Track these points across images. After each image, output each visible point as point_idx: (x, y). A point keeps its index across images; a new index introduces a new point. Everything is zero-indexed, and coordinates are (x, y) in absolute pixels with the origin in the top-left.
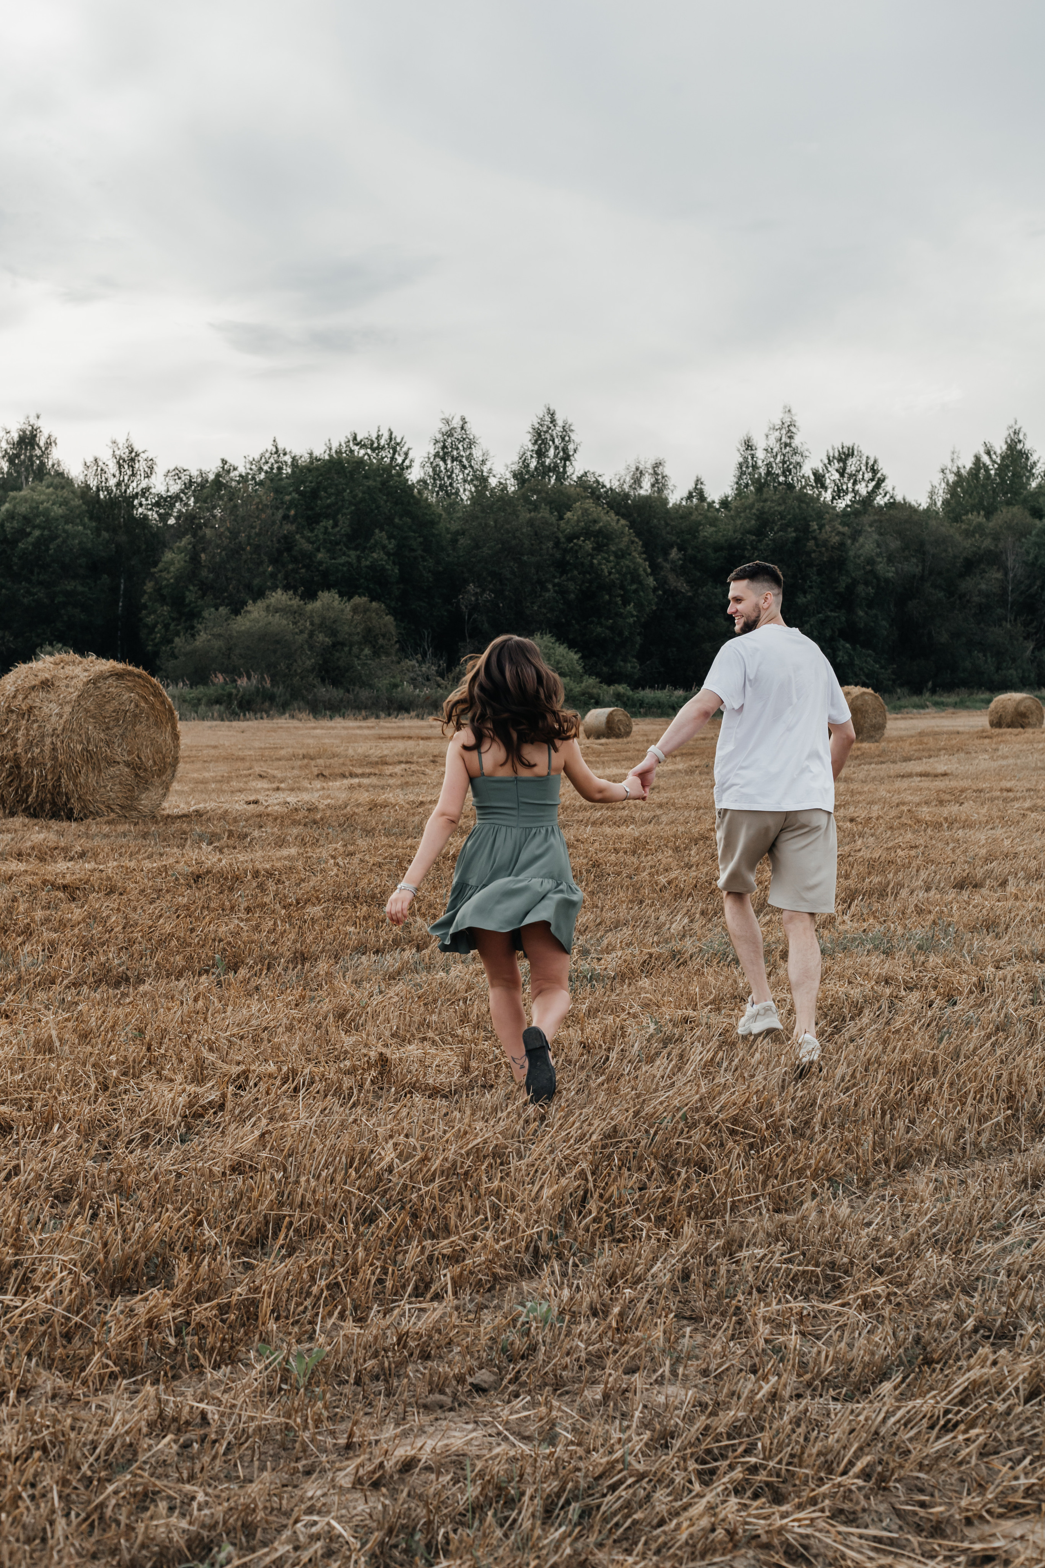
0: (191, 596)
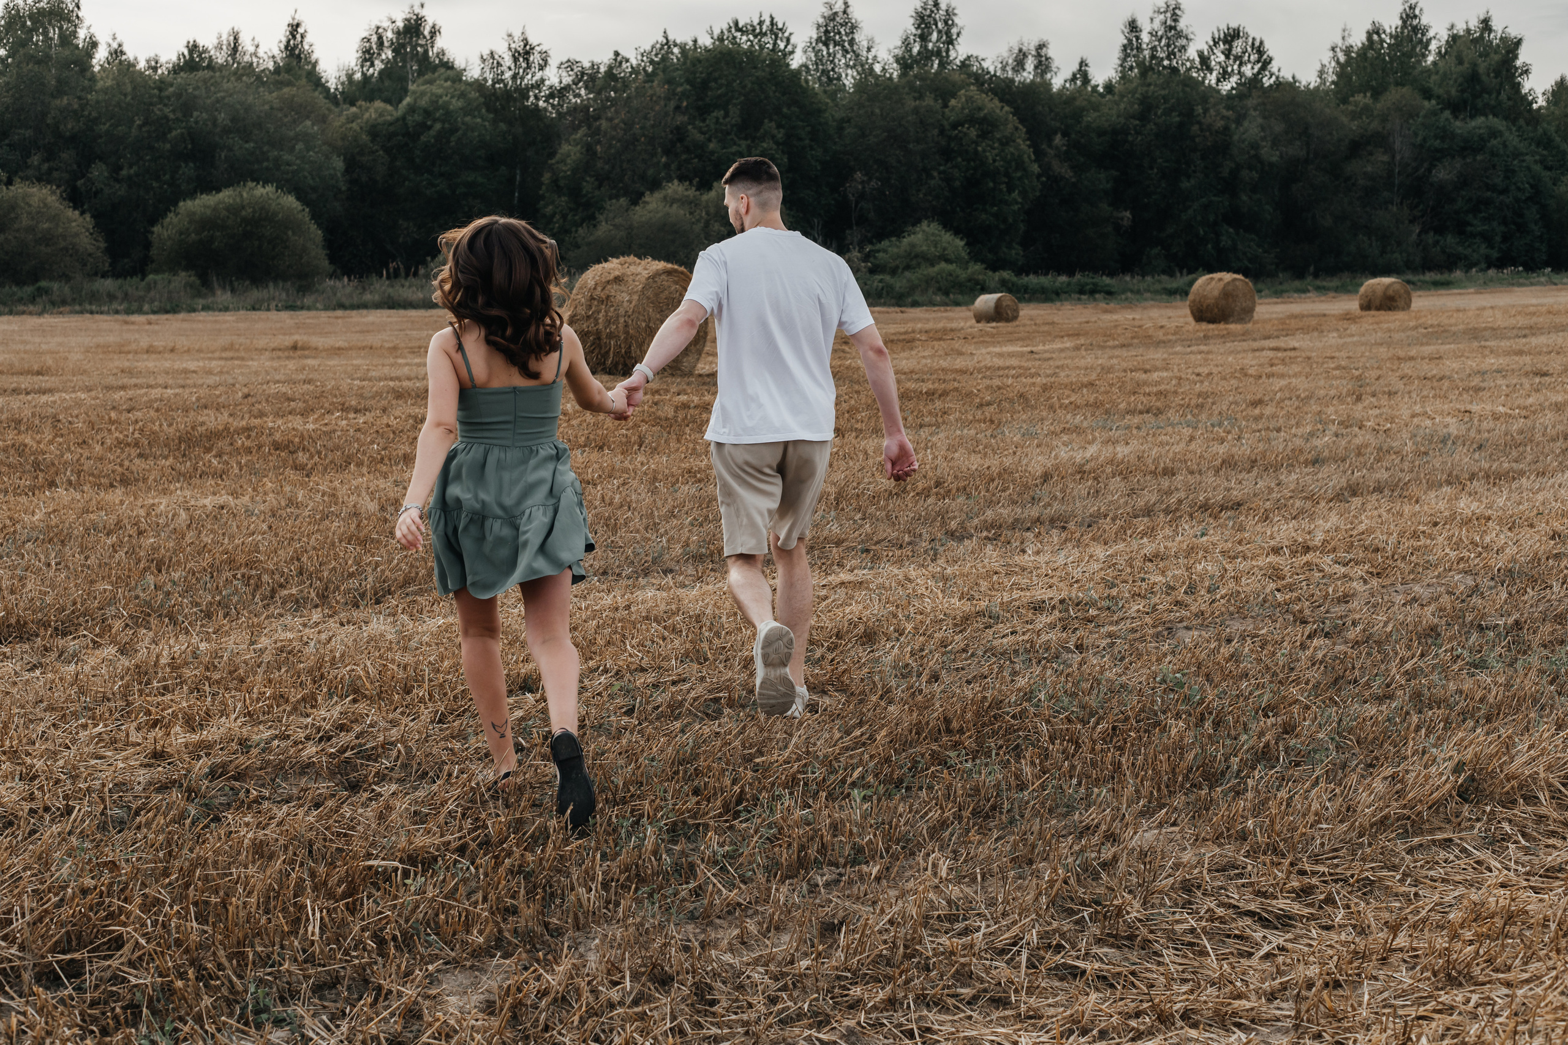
0: (588, 185)
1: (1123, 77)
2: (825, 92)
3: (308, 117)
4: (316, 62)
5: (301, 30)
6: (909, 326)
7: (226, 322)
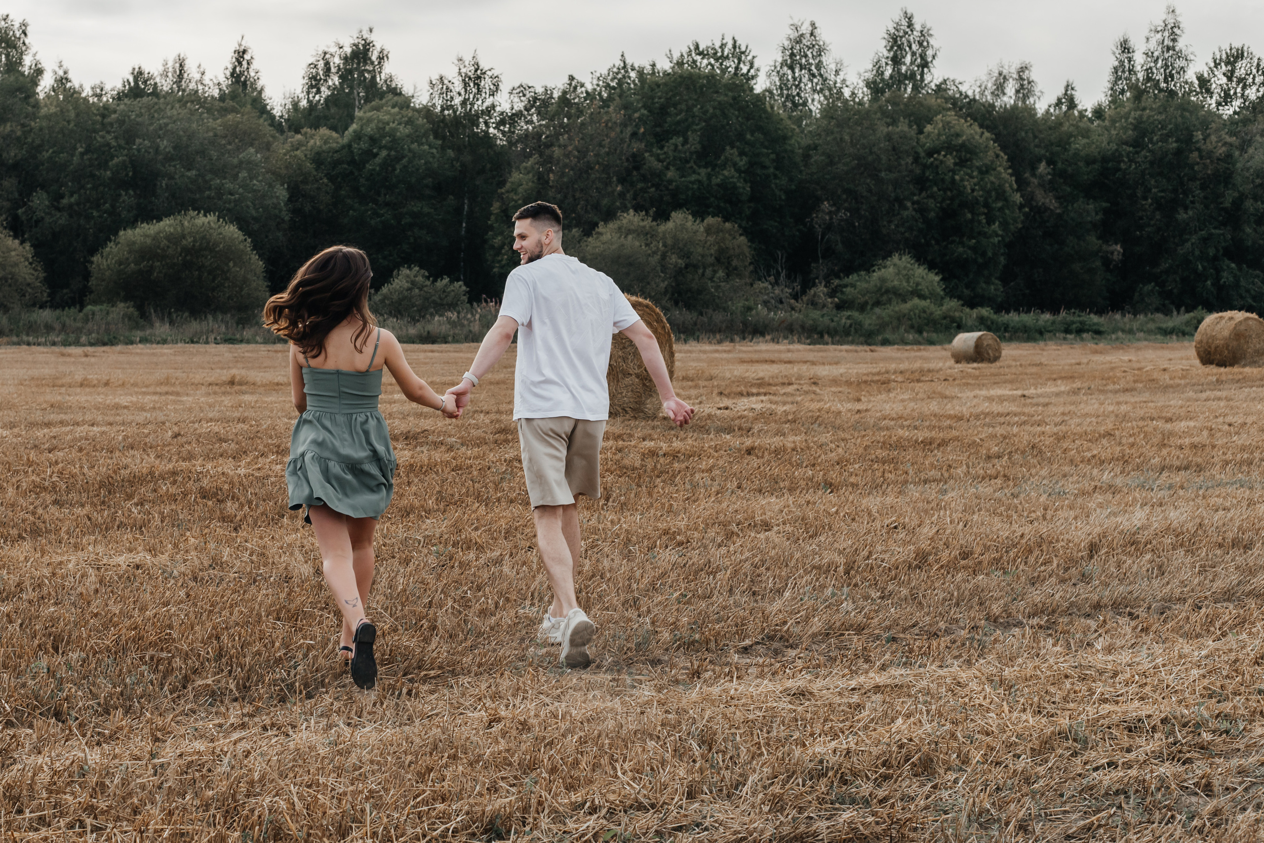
1: (1114, 101)
2: (790, 117)
3: (252, 145)
4: (262, 89)
5: (247, 57)
6: (881, 367)
7: (162, 355)
